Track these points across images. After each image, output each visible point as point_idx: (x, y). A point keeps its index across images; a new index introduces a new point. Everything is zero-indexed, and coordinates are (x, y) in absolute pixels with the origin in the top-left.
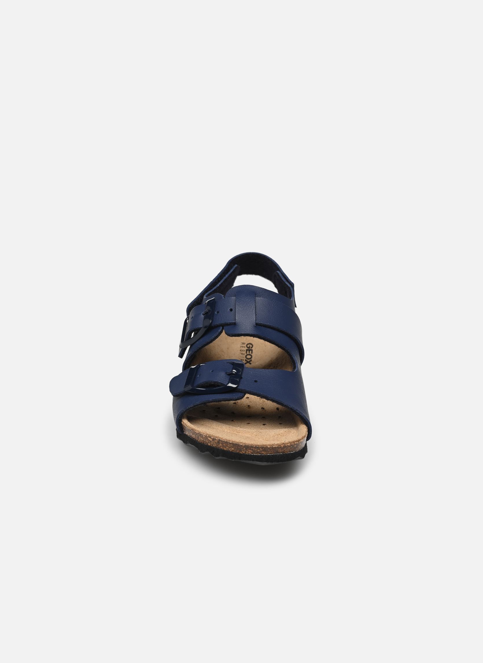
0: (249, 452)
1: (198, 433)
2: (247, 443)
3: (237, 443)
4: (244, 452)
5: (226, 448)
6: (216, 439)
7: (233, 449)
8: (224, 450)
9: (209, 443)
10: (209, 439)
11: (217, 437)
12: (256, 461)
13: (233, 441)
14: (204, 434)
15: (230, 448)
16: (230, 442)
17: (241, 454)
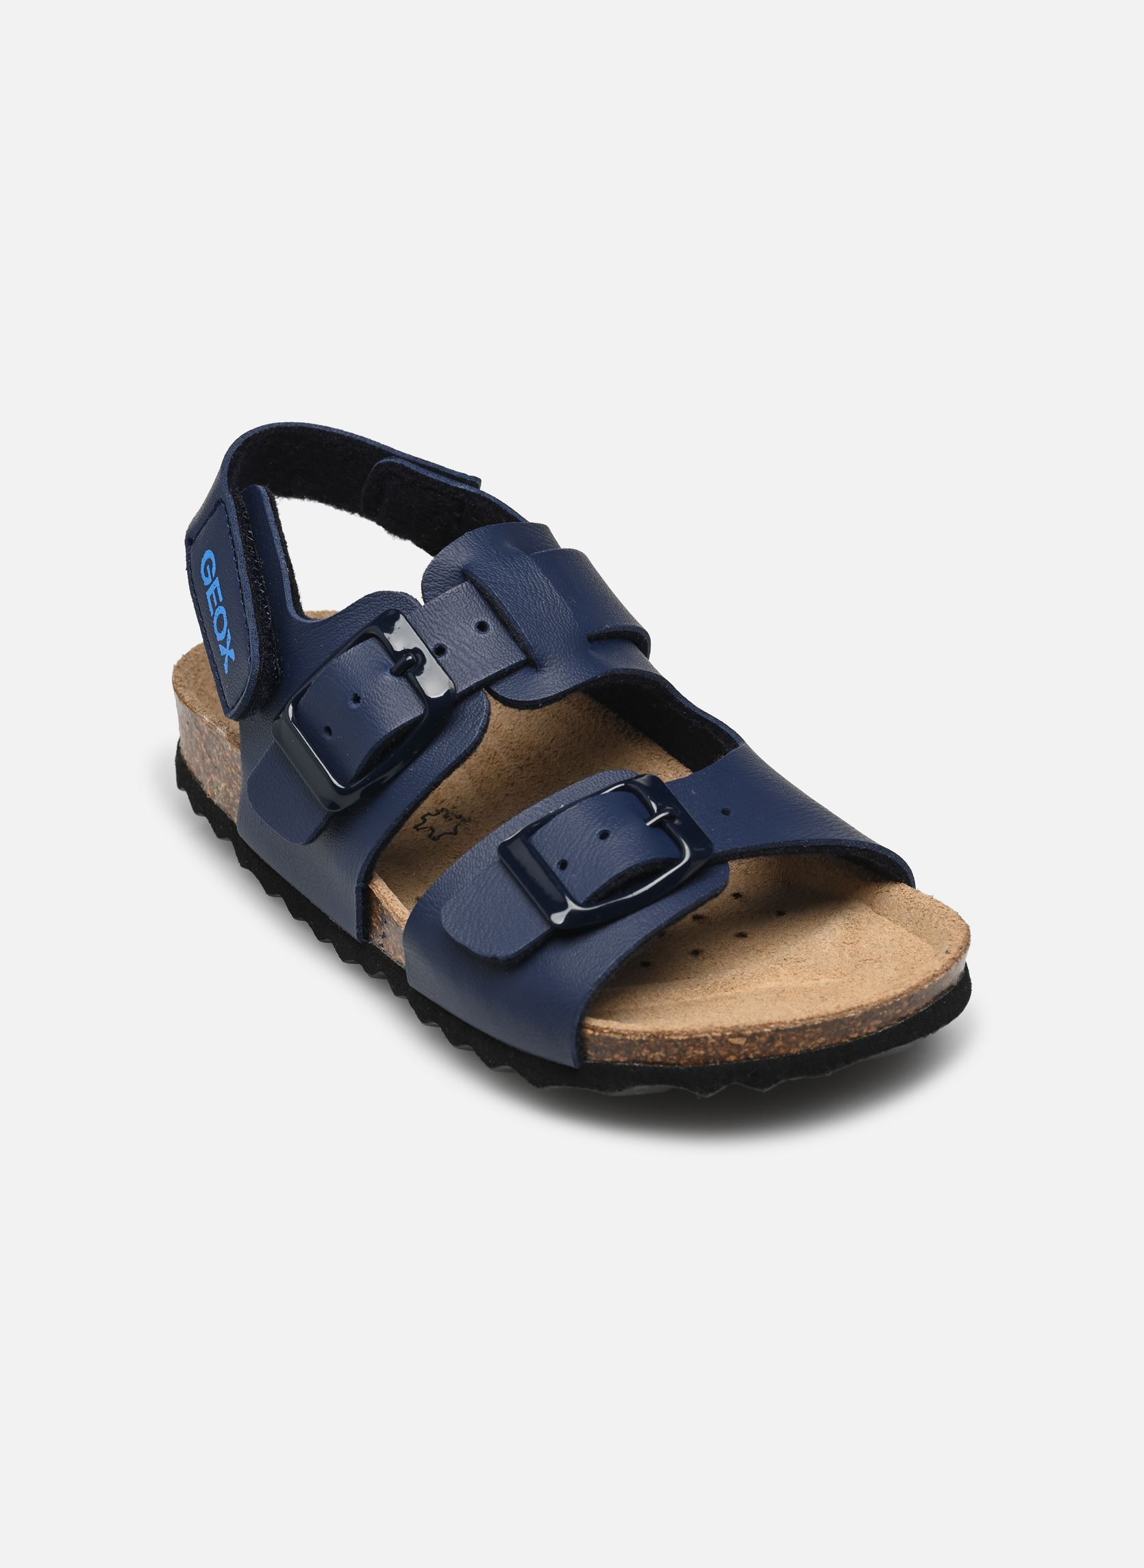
0: (872, 1027)
1: (686, 1037)
2: (867, 1002)
3: (838, 1017)
4: (856, 1035)
5: (797, 1046)
6: (766, 1030)
7: (822, 1039)
8: (794, 1056)
9: (730, 1053)
10: (736, 1041)
11: (765, 1026)
12: (895, 1046)
13: (823, 1017)
14: (714, 1034)
15: (812, 1040)
16: (816, 1023)
17: (848, 1044)
